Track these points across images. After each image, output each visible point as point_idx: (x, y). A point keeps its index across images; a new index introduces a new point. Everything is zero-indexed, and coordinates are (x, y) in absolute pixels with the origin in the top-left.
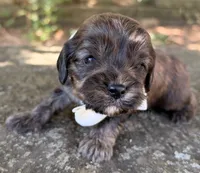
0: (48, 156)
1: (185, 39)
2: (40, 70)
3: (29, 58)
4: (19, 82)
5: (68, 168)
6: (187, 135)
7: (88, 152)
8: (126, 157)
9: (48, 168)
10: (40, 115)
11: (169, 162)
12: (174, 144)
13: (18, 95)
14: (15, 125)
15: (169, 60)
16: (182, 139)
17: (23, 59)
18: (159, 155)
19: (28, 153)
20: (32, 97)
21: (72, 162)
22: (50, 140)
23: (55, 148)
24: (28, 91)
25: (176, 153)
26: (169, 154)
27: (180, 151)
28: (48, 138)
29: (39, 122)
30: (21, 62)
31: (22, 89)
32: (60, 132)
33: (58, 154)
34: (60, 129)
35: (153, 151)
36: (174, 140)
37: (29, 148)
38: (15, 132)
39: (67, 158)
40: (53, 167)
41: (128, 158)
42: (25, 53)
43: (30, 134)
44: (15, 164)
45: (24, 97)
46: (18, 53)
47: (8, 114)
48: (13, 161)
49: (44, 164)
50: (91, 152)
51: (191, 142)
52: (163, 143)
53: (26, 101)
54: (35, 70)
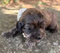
0: (17, 45)
2: (9, 16)
3: (5, 12)
4: (3, 20)
5: (23, 49)
9: (17, 49)
11: (52, 46)
12: (53, 40)
13: (4, 25)
14: (5, 36)
16: (55, 38)
17: (3, 12)
18: (49, 44)
19: (10, 45)
20: (8, 26)
21: (24, 47)
22: (16, 40)
23: (18, 43)
24: (7, 24)
25: (54, 43)
26: (52, 43)
28: (16, 39)
29: (12, 34)
30: (3, 13)
31: (5, 23)
32: (19, 37)
35: (47, 43)
36: (53, 39)
37: (10, 43)
38: (5, 38)
39: (22, 46)
40: (19, 49)
41: (40, 45)
42: (4, 10)
43: (10, 38)
45: (6, 26)
46: (1, 10)
47: (2, 32)
48: (6, 47)
49: (15, 48)
50: (29, 44)
52: (50, 40)
53: (7, 27)
54: (8, 16)
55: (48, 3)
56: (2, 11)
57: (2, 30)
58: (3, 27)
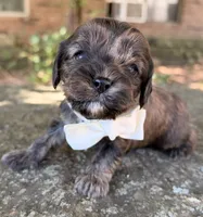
0: (44, 193)
1: (186, 78)
2: (38, 109)
3: (27, 98)
4: (16, 120)
5: (63, 204)
6: (185, 169)
7: (83, 188)
8: (123, 192)
9: (43, 204)
10: (36, 152)
11: (167, 197)
12: (172, 179)
13: (15, 133)
15: (171, 99)
16: (180, 173)
17: (22, 98)
18: (156, 190)
19: (23, 190)
20: (29, 135)
21: (68, 198)
22: (46, 177)
23: (51, 185)
24: (26, 129)
25: (174, 188)
26: (167, 188)
27: (178, 186)
28: (45, 175)
30: (20, 101)
31: (19, 127)
32: (56, 169)
33: (54, 190)
34: (57, 166)
35: (151, 186)
36: (172, 175)
37: (25, 185)
38: (10, 169)
39: (63, 194)
40: (48, 203)
41: (125, 193)
42: (24, 93)
43: (26, 171)
44: (10, 201)
45: (21, 135)
46: (16, 93)
47: (5, 152)
48: (8, 198)
49: (39, 200)
50: (86, 188)
51: (190, 177)
52: (161, 178)
53: (23, 139)
54: (33, 109)
55: (178, 75)
56: (17, 97)
57: (6, 148)
58: (10, 139)
